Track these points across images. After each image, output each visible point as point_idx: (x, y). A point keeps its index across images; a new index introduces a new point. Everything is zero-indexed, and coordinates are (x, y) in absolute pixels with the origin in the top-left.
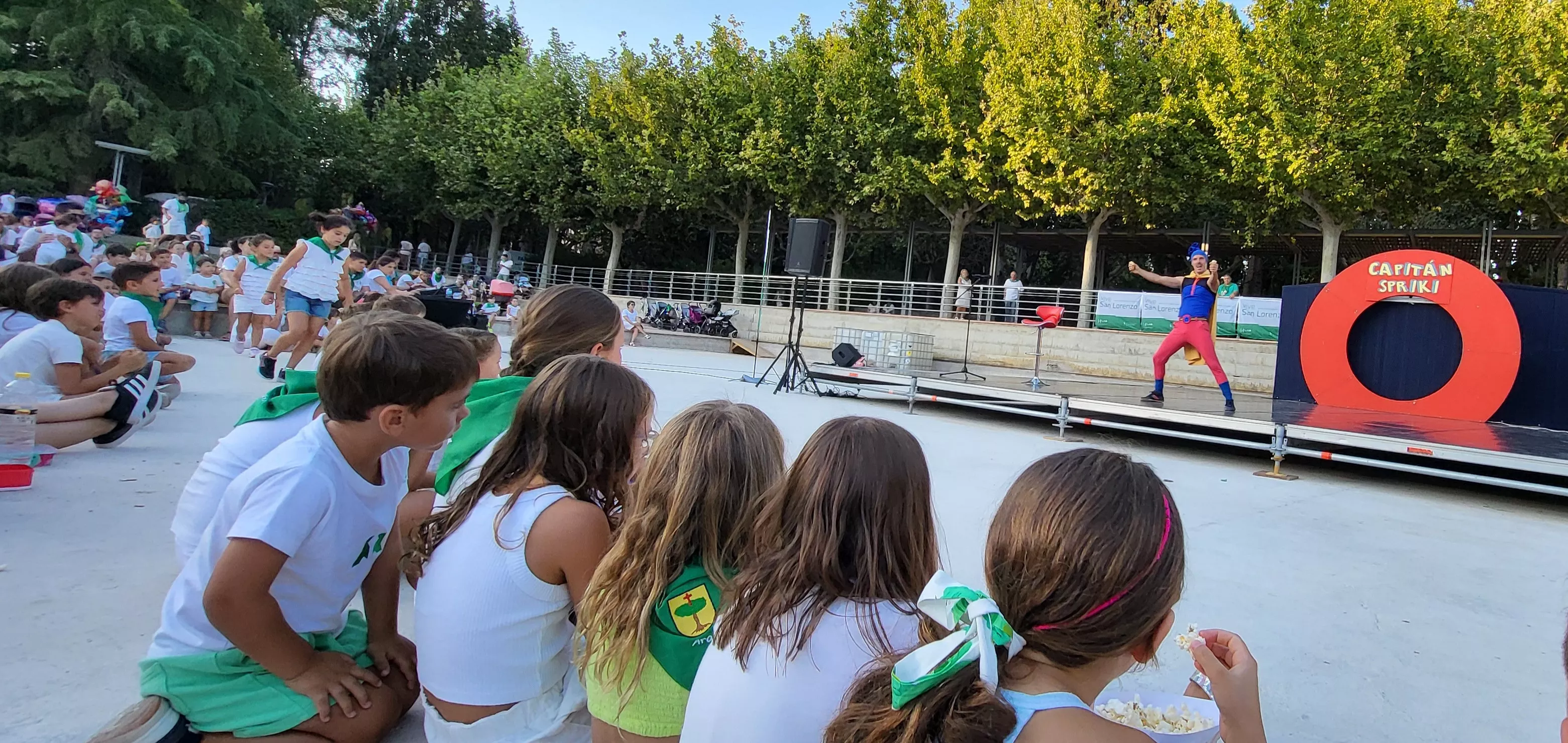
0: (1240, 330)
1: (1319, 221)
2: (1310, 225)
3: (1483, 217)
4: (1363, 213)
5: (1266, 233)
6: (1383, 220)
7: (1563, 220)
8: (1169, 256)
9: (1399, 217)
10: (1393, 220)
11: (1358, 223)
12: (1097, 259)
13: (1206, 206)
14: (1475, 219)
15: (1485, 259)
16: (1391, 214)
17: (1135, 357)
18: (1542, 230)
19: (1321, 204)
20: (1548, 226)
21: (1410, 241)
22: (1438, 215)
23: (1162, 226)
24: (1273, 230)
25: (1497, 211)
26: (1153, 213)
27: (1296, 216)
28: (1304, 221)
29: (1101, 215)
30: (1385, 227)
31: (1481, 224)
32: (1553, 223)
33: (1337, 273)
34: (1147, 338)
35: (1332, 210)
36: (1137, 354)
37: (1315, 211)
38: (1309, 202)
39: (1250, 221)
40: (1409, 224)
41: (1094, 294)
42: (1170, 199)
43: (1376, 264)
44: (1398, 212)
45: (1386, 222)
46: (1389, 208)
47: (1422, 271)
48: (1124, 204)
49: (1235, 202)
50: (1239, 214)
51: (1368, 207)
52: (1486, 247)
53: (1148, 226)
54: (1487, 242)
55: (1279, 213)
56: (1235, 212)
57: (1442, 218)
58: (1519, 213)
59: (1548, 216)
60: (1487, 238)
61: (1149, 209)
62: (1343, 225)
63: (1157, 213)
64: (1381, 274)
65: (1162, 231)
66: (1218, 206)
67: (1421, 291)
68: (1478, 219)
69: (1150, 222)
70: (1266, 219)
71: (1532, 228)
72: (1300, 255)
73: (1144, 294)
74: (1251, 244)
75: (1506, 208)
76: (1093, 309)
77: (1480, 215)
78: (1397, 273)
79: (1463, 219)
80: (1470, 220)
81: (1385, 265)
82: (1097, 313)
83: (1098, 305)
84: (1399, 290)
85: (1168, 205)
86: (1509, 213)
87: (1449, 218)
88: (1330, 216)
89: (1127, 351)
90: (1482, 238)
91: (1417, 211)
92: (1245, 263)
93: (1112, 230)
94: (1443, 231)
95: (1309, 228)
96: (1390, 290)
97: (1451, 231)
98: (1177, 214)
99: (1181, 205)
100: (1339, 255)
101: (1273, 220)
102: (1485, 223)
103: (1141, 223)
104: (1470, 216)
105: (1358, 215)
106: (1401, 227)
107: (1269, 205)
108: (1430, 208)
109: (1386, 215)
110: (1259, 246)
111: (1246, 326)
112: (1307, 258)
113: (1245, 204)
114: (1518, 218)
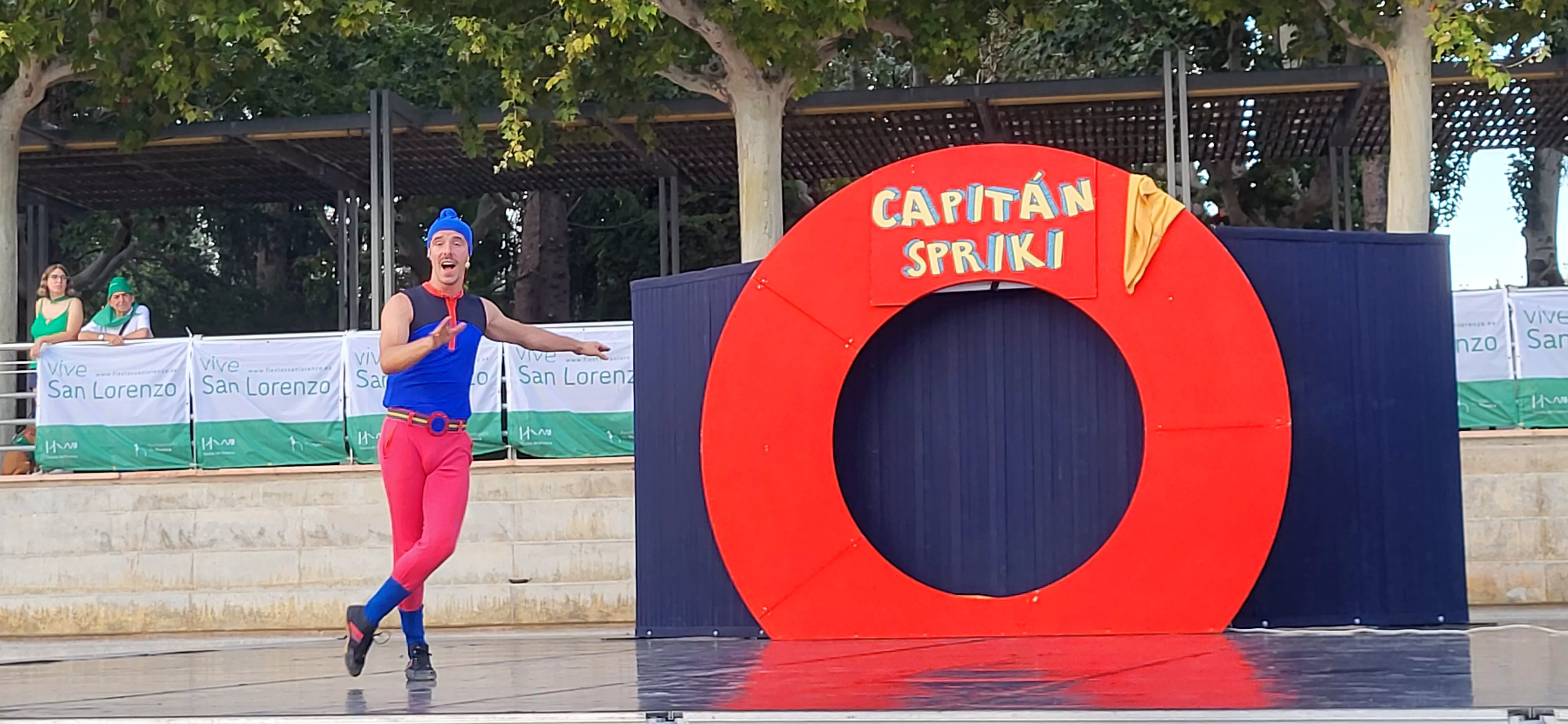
0: (519, 435)
1: (718, 74)
2: (695, 86)
3: (1160, 39)
4: (842, 43)
5: (567, 117)
6: (900, 60)
7: (1354, 41)
8: (269, 208)
9: (942, 48)
10: (924, 59)
11: (830, 75)
12: (22, 237)
13: (373, 39)
14: (1140, 46)
15: (1177, 160)
16: (916, 40)
17: (183, 557)
18: (1310, 70)
19: (718, 21)
20: (1323, 56)
21: (977, 120)
22: (1043, 39)
23: (234, 113)
24: (586, 107)
25: (1194, 21)
26: (202, 73)
27: (650, 58)
28: (676, 76)
29: (19, 86)
30: (907, 80)
31: (1157, 59)
32: (1336, 49)
33: (785, 232)
34: (219, 489)
35: (752, 37)
36: (187, 544)
37: (703, 42)
38: (682, 15)
39: (512, 81)
40: (971, 71)
41: (22, 355)
42: (252, 22)
43: (888, 195)
44: (937, 36)
45: (907, 66)
46: (912, 24)
47: (1015, 207)
48: (99, 45)
49: (461, 23)
50: (480, 63)
51: (853, 23)
52: (1177, 131)
53: (191, 117)
54: (1176, 110)
55: (600, 52)
56: (464, 55)
57: (1057, 46)
58: (1250, 24)
59: (1320, 29)
60: (1176, 99)
61: (186, 58)
62: (788, 81)
63: (210, 67)
64: (907, 222)
65: (234, 129)
66: (408, 39)
67: (1020, 267)
68: (1148, 46)
69: (192, 100)
70: (562, 74)
71: (1286, 66)
72: (674, 181)
73: (194, 342)
74: (525, 157)
75: (1213, 10)
76: (23, 409)
77: (1150, 33)
78: (950, 219)
79: (1110, 47)
80: (1127, 51)
81: (915, 197)
82: (41, 419)
83: (40, 393)
84: (960, 269)
85: (248, 44)
86: (1223, 23)
87: (1072, 46)
88: (750, 56)
89: (155, 537)
90: (1163, 99)
91: (985, 32)
92: (512, 215)
93: (66, 135)
94: (1062, 86)
95: (691, 95)
96: (936, 271)
97: (1084, 84)
98: (281, 69)
99: (288, 39)
100: (788, 170)
101: (582, 78)
102: (1167, 56)
103: (163, 104)
104: (1125, 38)
105: (827, 49)
106: (950, 79)
107: (565, 30)
108: (1020, 21)
109: (904, 45)
110: (550, 161)
111: (538, 418)
112: (696, 188)
113: (495, 29)
114: (1249, 37)
